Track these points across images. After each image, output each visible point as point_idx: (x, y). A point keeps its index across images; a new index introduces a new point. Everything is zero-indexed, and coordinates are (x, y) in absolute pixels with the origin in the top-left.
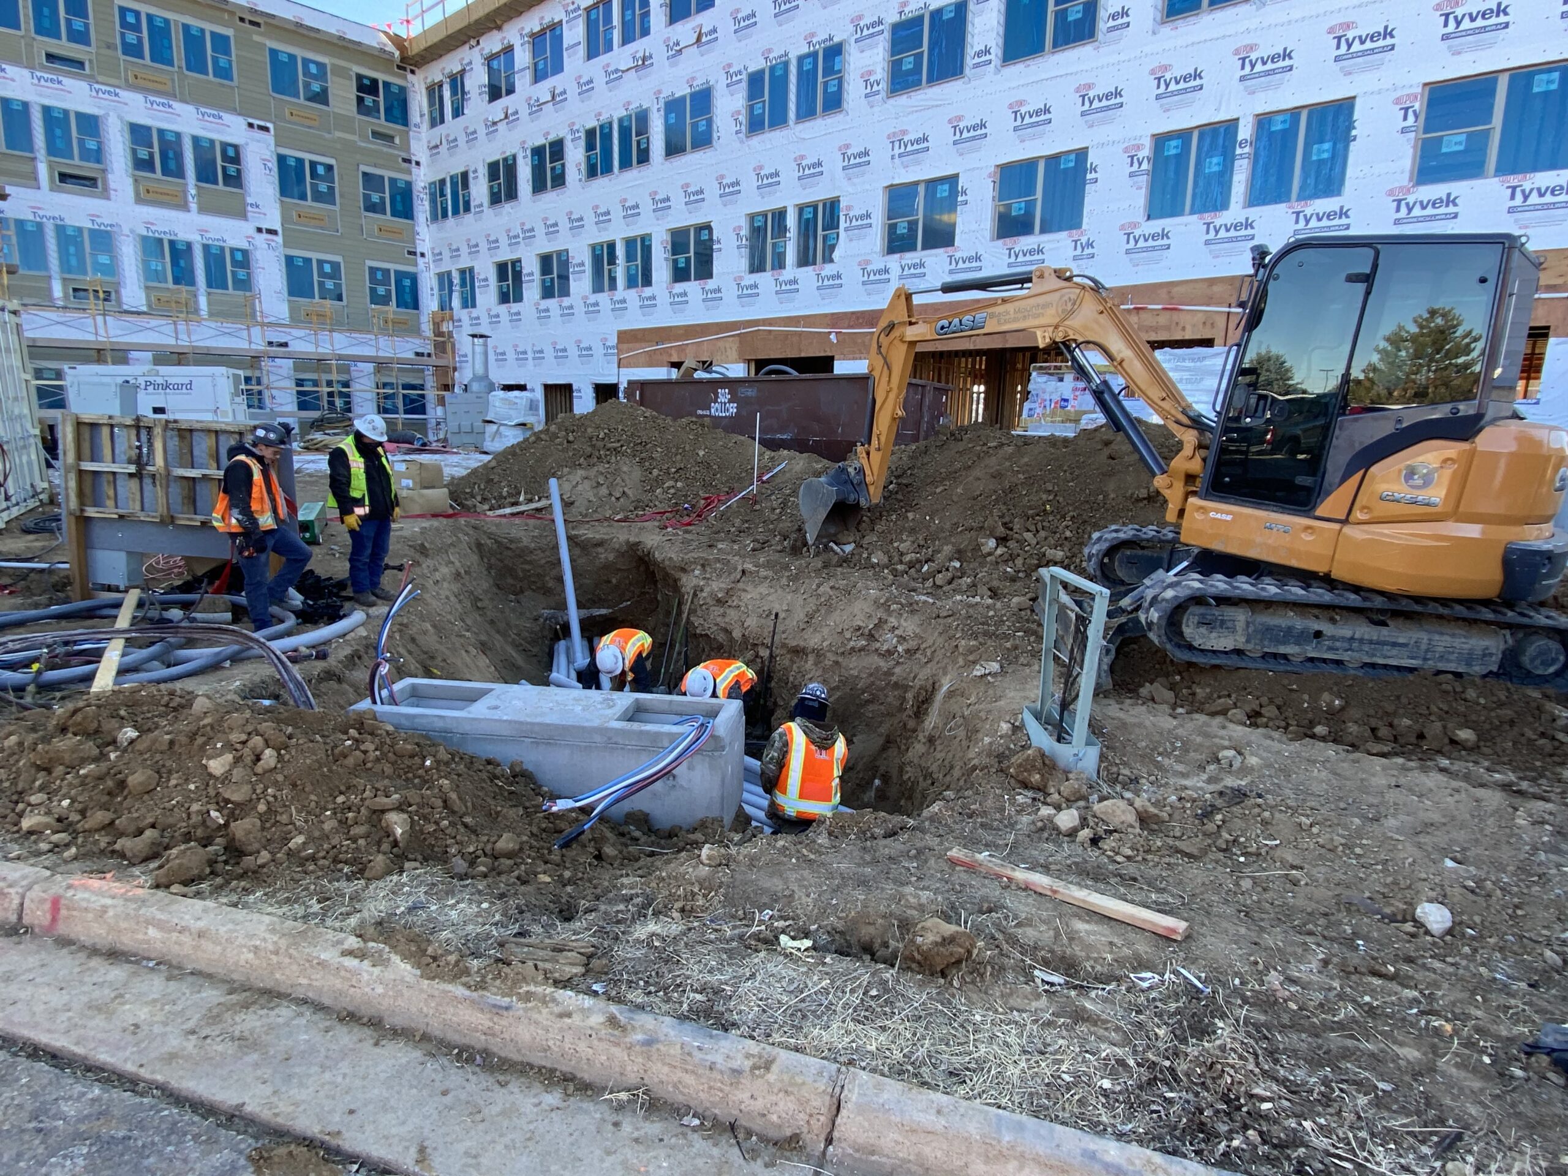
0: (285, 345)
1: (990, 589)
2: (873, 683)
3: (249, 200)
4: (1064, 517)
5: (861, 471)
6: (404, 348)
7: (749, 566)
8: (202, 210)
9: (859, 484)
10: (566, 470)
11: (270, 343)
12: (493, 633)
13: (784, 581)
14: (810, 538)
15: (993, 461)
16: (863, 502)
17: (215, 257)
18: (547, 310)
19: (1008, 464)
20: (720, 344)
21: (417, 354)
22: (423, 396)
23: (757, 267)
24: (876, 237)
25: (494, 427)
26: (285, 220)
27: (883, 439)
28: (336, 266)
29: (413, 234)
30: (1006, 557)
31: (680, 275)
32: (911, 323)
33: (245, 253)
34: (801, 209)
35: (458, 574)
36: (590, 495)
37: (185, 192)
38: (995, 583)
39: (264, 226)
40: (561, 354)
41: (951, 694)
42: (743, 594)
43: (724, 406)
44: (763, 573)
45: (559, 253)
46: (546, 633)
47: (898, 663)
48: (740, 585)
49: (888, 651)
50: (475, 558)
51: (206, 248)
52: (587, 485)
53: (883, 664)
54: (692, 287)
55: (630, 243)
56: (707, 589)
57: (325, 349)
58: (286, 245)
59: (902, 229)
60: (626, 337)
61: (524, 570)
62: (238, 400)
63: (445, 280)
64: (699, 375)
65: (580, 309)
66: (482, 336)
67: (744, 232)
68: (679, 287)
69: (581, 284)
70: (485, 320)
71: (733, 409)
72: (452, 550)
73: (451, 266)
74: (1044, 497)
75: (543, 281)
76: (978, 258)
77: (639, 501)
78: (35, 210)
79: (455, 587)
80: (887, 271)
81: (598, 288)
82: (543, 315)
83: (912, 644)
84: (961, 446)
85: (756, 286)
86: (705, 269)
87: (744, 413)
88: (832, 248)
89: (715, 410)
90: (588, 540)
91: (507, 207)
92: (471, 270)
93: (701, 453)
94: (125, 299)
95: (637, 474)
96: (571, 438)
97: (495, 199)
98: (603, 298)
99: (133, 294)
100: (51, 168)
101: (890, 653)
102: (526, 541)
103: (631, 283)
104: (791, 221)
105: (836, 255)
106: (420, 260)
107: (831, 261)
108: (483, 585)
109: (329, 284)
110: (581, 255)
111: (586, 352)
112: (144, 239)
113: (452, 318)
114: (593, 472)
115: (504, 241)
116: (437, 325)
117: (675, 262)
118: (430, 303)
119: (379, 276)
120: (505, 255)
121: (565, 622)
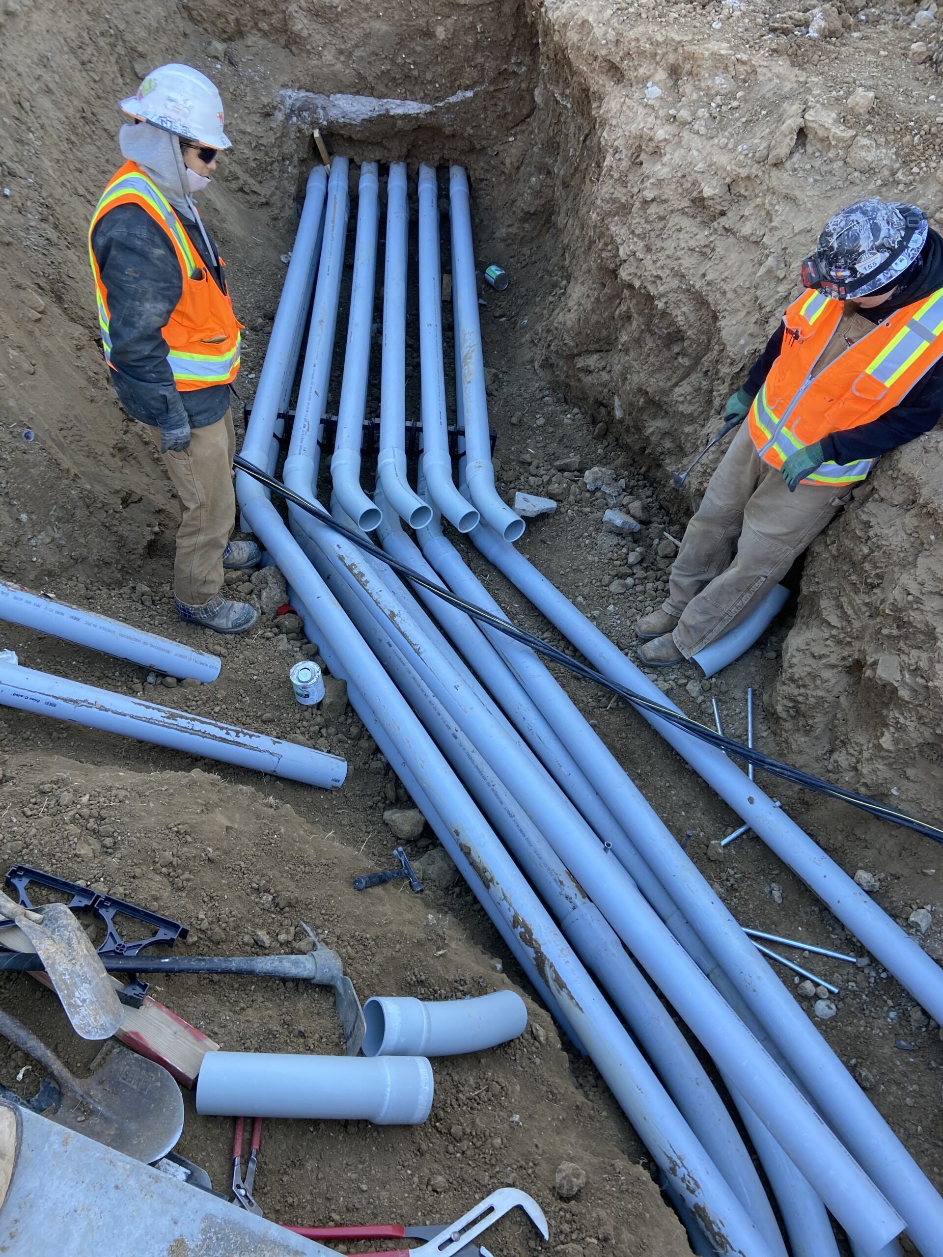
121: (330, 123)
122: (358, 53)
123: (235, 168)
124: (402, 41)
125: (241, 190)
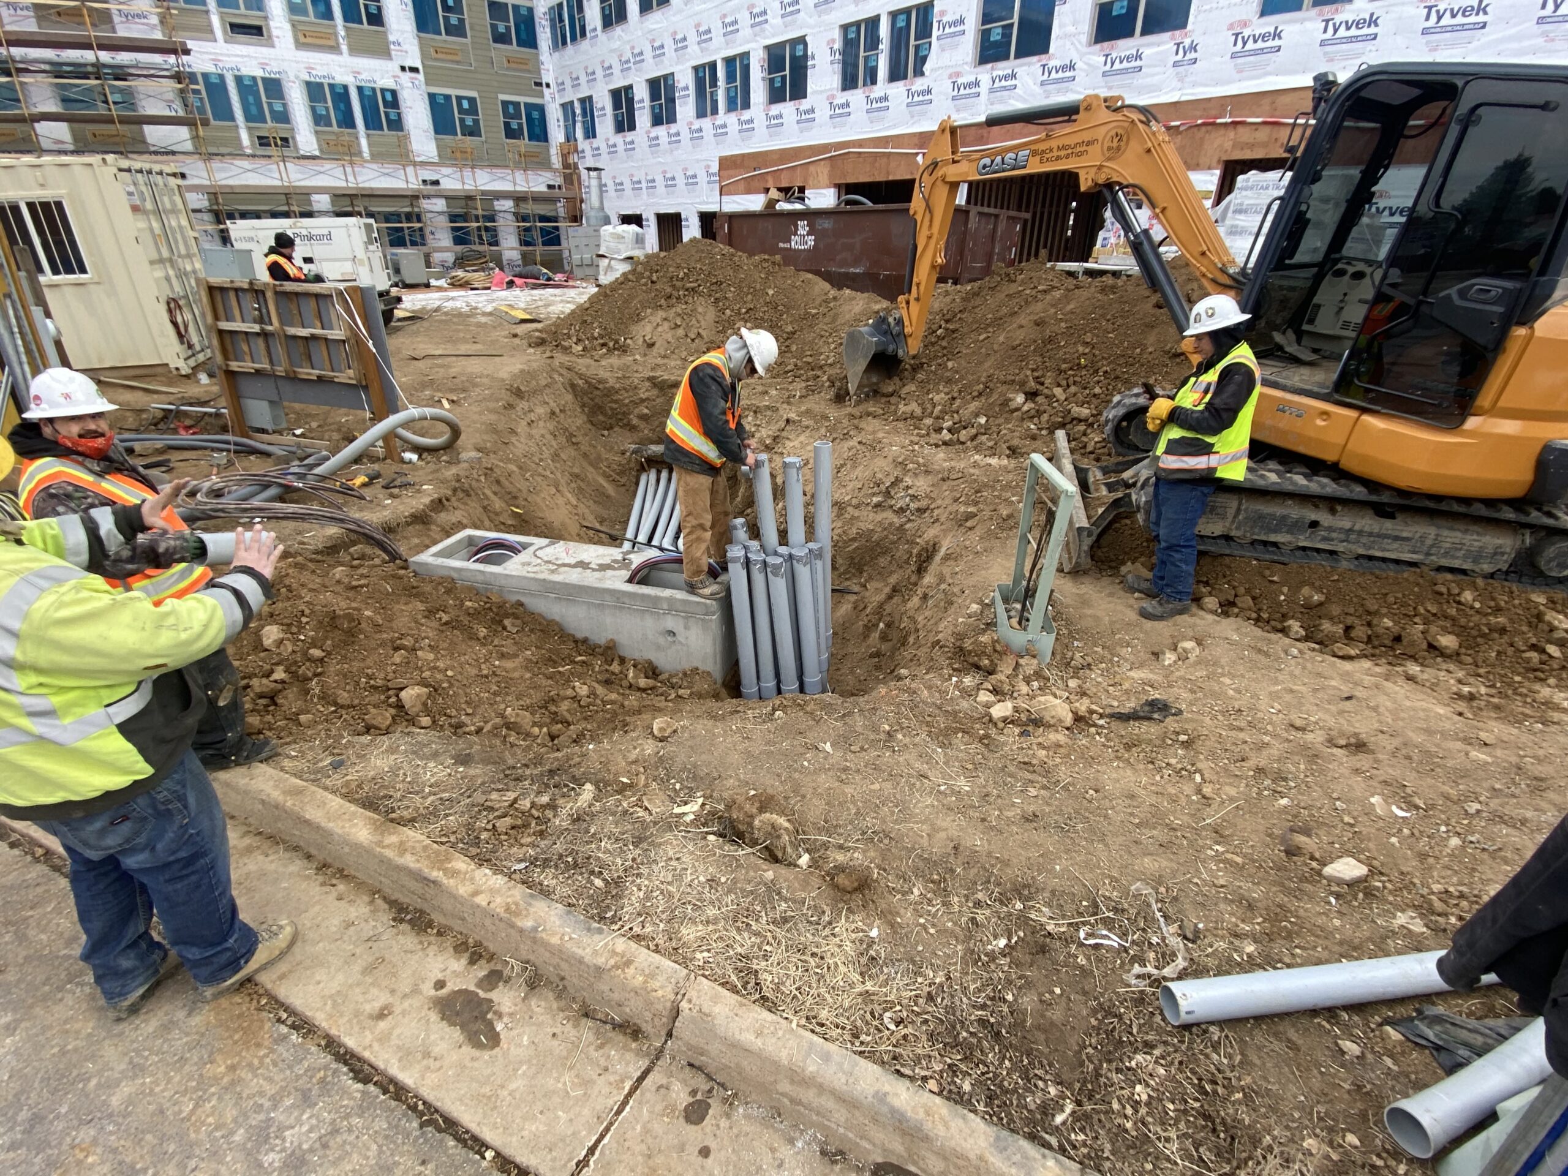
0: (436, 183)
1: (1009, 448)
2: (886, 537)
3: (391, 38)
4: (1097, 371)
5: (900, 322)
6: (537, 182)
7: (793, 416)
8: (354, 50)
9: (898, 335)
10: (649, 311)
11: (424, 181)
12: (585, 464)
13: (823, 431)
14: (852, 388)
15: (1039, 306)
16: (900, 353)
17: (368, 97)
18: (657, 138)
19: (1053, 310)
20: (812, 168)
21: (550, 187)
22: (557, 228)
23: (849, 82)
24: (968, 45)
25: (606, 261)
26: (424, 56)
27: (922, 288)
28: (472, 101)
29: (538, 63)
30: (1033, 412)
31: (776, 96)
32: (954, 162)
33: (394, 93)
34: (894, 15)
35: (553, 413)
36: (669, 336)
37: (336, 34)
38: (1015, 442)
39: (407, 64)
40: (670, 182)
41: (947, 557)
42: (787, 443)
43: (802, 240)
44: (806, 422)
45: (666, 77)
46: (632, 465)
47: (909, 520)
48: (784, 434)
49: (901, 508)
50: (569, 397)
51: (360, 89)
52: (666, 325)
53: (897, 521)
54: (787, 108)
55: (729, 61)
56: (757, 435)
57: (469, 186)
58: (428, 82)
59: (996, 36)
60: (728, 164)
61: (612, 409)
62: (372, 248)
63: (567, 107)
64: (783, 206)
65: (685, 135)
66: (596, 169)
67: (838, 45)
68: (776, 109)
69: (685, 108)
70: (604, 149)
71: (811, 241)
72: (548, 391)
73: (572, 95)
74: (1081, 349)
75: (653, 108)
76: (1072, 67)
77: (712, 342)
78: (215, 62)
79: (551, 425)
80: (977, 84)
81: (701, 114)
82: (654, 142)
83: (924, 503)
84: (1013, 288)
85: (847, 105)
86: (799, 91)
87: (821, 246)
88: (924, 60)
89: (795, 243)
90: (665, 381)
91: (618, 30)
92: (590, 98)
93: (771, 292)
94: (300, 145)
95: (711, 314)
96: (654, 278)
97: (608, 22)
98: (706, 123)
99: (306, 138)
100: (222, 19)
101: (902, 510)
102: (611, 382)
103: (731, 107)
104: (884, 30)
105: (927, 68)
106: (546, 91)
107: (922, 74)
108: (577, 421)
109: (469, 121)
110: (685, 79)
111: (691, 180)
112: (308, 84)
113: (576, 150)
114: (671, 313)
115: (616, 70)
116: (565, 157)
117: (772, 81)
118: (557, 134)
119: (511, 109)
120: (619, 83)
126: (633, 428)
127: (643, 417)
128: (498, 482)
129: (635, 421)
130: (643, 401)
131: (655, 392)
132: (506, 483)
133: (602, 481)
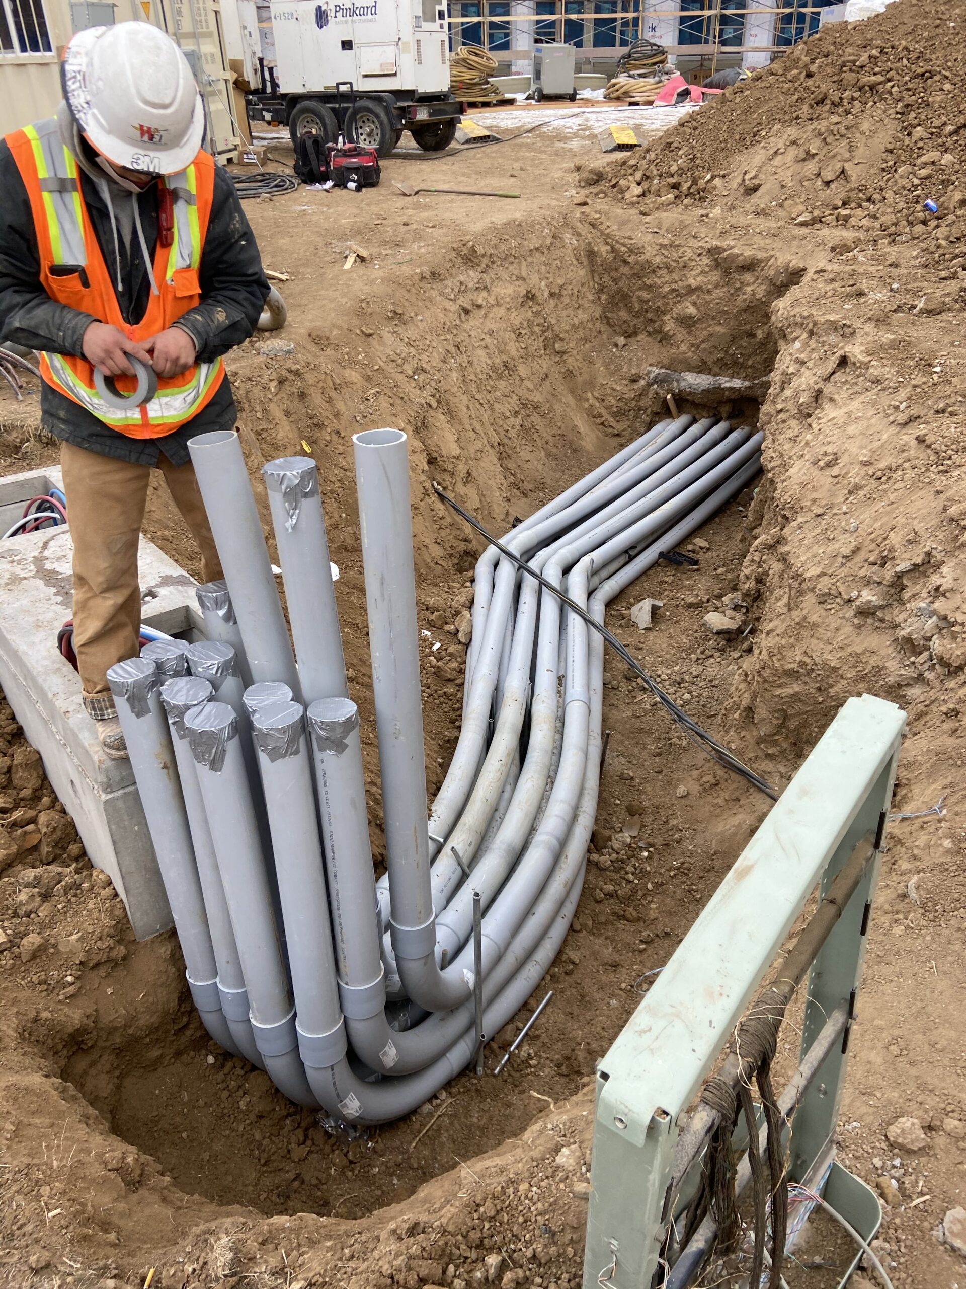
10: (775, 127)
50: (577, 273)
56: (795, 383)
61: (641, 300)
62: (425, 26)
72: (537, 258)
77: (860, 189)
108: (578, 315)
121: (680, 391)
122: (703, 346)
123: (603, 411)
124: (734, 339)
125: (602, 424)
126: (664, 339)
127: (687, 322)
128: (302, 396)
129: (669, 326)
130: (691, 291)
131: (715, 277)
132: (317, 399)
133: (580, 422)
